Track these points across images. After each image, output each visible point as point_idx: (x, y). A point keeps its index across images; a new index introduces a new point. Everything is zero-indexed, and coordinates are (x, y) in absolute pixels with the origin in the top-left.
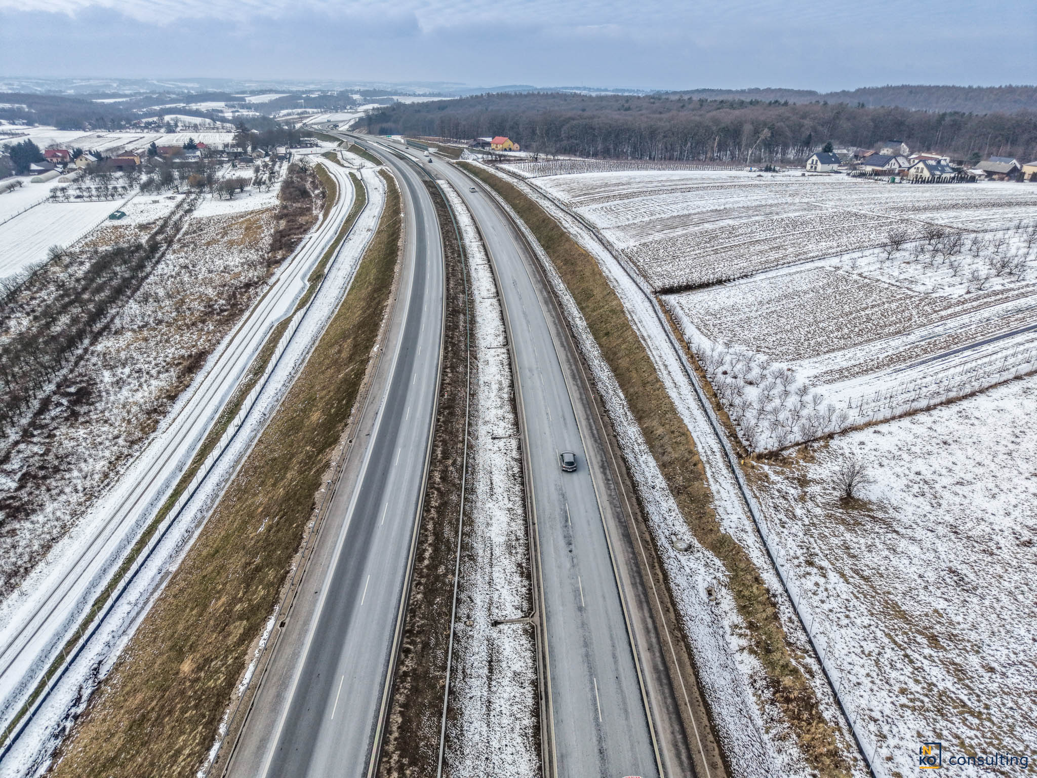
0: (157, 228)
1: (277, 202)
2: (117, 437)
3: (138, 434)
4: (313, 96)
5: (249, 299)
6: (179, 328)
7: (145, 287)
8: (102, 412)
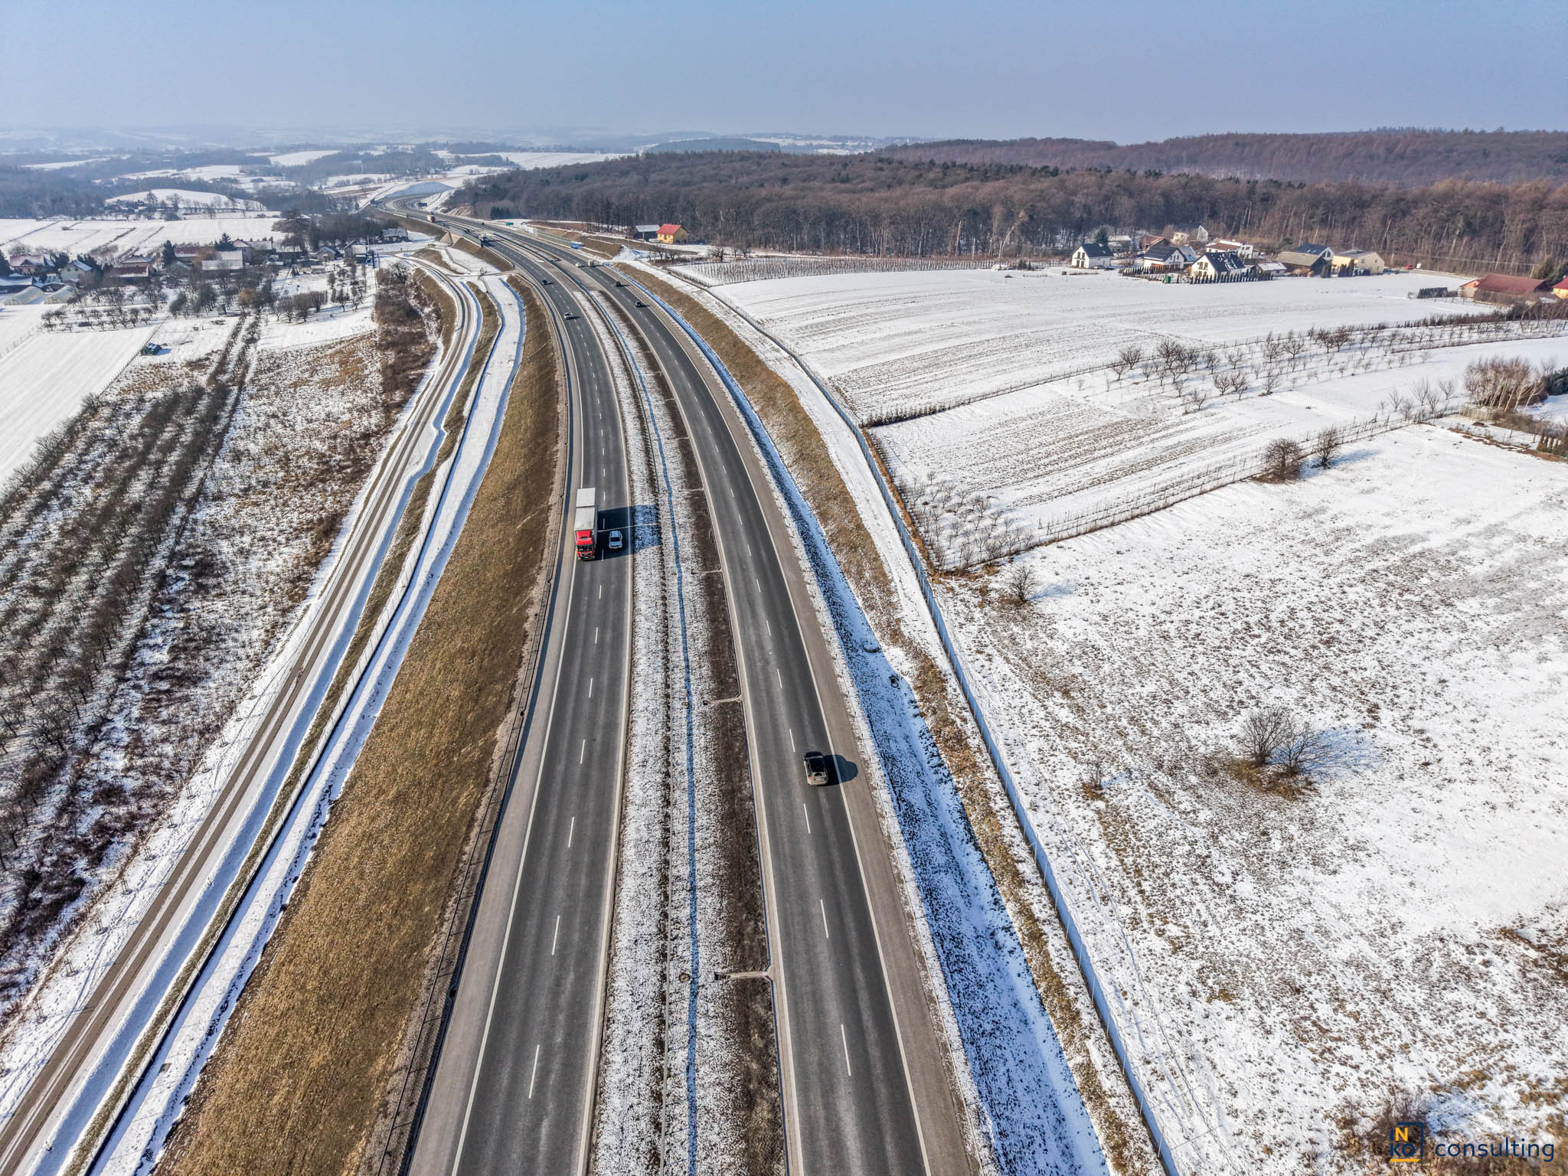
0: (215, 365)
1: (374, 326)
2: (265, 607)
3: (288, 603)
4: (375, 153)
5: (372, 451)
6: (295, 489)
7: (228, 445)
8: (236, 583)
